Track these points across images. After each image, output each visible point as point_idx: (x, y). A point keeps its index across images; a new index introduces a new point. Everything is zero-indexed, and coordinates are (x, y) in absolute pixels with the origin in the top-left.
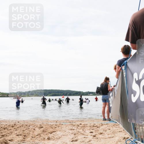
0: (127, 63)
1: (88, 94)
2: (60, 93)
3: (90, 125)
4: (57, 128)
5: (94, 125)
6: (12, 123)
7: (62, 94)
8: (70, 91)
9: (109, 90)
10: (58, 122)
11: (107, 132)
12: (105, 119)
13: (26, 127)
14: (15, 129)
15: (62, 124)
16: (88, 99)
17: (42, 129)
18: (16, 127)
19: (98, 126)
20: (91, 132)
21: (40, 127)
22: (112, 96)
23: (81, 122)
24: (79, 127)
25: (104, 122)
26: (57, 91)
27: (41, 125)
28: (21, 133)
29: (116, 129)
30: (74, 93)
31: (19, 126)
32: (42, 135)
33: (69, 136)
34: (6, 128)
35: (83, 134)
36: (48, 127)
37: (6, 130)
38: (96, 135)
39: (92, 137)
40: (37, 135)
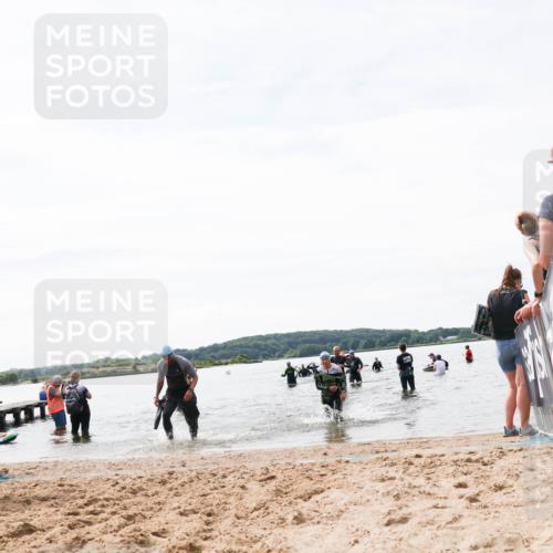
1: (441, 338)
3: (456, 458)
4: (330, 477)
5: (470, 456)
6: (161, 471)
8: (367, 330)
10: (330, 452)
12: (511, 432)
13: (212, 480)
14: (171, 489)
15: (347, 462)
17: (272, 485)
18: (175, 484)
19: (485, 460)
20: (461, 485)
21: (263, 477)
22: (533, 337)
23: (420, 447)
24: (412, 469)
25: (508, 443)
26: (317, 337)
27: (267, 469)
28: (195, 503)
30: (383, 339)
31: (185, 479)
32: (273, 507)
33: (377, 507)
34: (141, 489)
35: (429, 494)
36: (294, 474)
37: (139, 498)
38: (478, 495)
39: (465, 502)
40: (256, 509)
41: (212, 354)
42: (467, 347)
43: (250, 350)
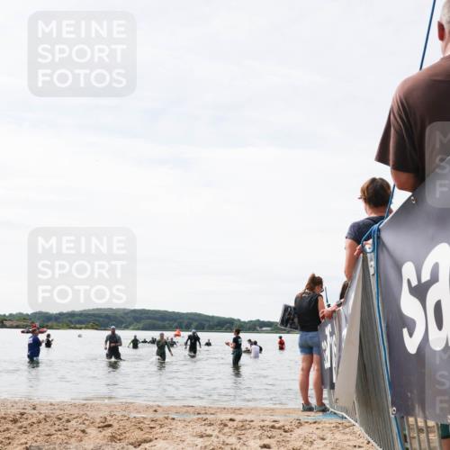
0: (379, 230)
1: (258, 328)
2: (170, 320)
3: (262, 424)
4: (158, 430)
5: (274, 424)
7: (176, 324)
8: (200, 315)
9: (323, 317)
10: (160, 410)
11: (315, 446)
12: (308, 408)
13: (57, 423)
15: (173, 419)
17: (109, 432)
19: (286, 428)
20: (265, 446)
21: (102, 424)
22: (332, 334)
23: (234, 412)
24: (226, 429)
25: (305, 416)
26: (157, 316)
27: (105, 418)
29: (345, 437)
31: (34, 420)
36: (128, 424)
41: (69, 319)
42: (281, 338)
43: (101, 319)
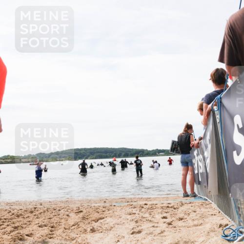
0: (221, 98)
1: (157, 154)
2: (110, 153)
3: (162, 206)
4: (107, 212)
5: (168, 205)
6: (31, 207)
7: (113, 154)
8: (125, 149)
10: (107, 201)
11: (191, 216)
12: (186, 195)
13: (54, 212)
14: (35, 215)
15: (115, 206)
16: (156, 162)
17: (81, 215)
18: (37, 213)
19: (175, 207)
20: (164, 218)
21: (77, 211)
22: (198, 155)
23: (146, 200)
24: (143, 210)
25: (185, 200)
26: (103, 151)
27: (79, 208)
28: (46, 222)
29: (207, 210)
30: (132, 153)
31: (42, 211)
32: (81, 224)
33: (127, 226)
34: (21, 215)
35: (151, 221)
36: (91, 210)
37: (20, 219)
38: (172, 222)
39: (166, 225)
40: (73, 225)
